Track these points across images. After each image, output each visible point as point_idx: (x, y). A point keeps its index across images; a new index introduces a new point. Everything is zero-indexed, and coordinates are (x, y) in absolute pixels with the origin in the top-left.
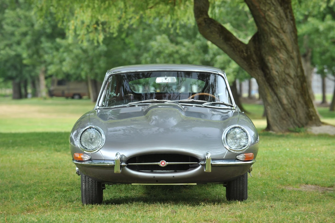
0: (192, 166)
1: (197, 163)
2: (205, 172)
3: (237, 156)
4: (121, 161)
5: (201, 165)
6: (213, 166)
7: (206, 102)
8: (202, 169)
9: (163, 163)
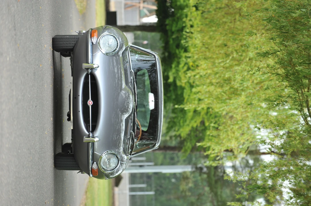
0: (88, 126)
1: (91, 130)
2: (83, 137)
3: (95, 163)
4: (92, 69)
5: (89, 134)
6: (88, 143)
7: (134, 134)
8: (85, 135)
9: (90, 103)
